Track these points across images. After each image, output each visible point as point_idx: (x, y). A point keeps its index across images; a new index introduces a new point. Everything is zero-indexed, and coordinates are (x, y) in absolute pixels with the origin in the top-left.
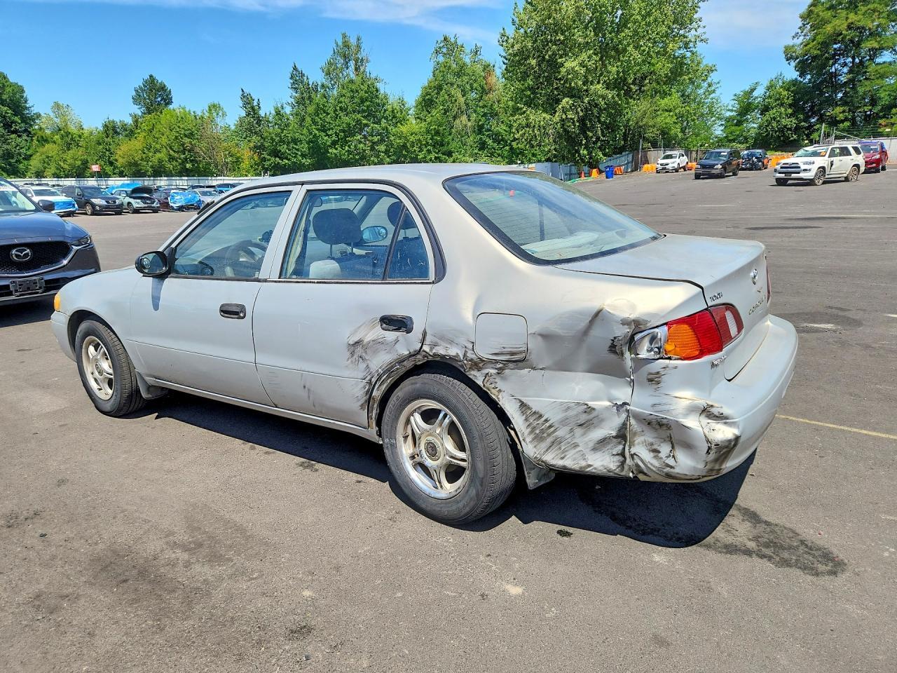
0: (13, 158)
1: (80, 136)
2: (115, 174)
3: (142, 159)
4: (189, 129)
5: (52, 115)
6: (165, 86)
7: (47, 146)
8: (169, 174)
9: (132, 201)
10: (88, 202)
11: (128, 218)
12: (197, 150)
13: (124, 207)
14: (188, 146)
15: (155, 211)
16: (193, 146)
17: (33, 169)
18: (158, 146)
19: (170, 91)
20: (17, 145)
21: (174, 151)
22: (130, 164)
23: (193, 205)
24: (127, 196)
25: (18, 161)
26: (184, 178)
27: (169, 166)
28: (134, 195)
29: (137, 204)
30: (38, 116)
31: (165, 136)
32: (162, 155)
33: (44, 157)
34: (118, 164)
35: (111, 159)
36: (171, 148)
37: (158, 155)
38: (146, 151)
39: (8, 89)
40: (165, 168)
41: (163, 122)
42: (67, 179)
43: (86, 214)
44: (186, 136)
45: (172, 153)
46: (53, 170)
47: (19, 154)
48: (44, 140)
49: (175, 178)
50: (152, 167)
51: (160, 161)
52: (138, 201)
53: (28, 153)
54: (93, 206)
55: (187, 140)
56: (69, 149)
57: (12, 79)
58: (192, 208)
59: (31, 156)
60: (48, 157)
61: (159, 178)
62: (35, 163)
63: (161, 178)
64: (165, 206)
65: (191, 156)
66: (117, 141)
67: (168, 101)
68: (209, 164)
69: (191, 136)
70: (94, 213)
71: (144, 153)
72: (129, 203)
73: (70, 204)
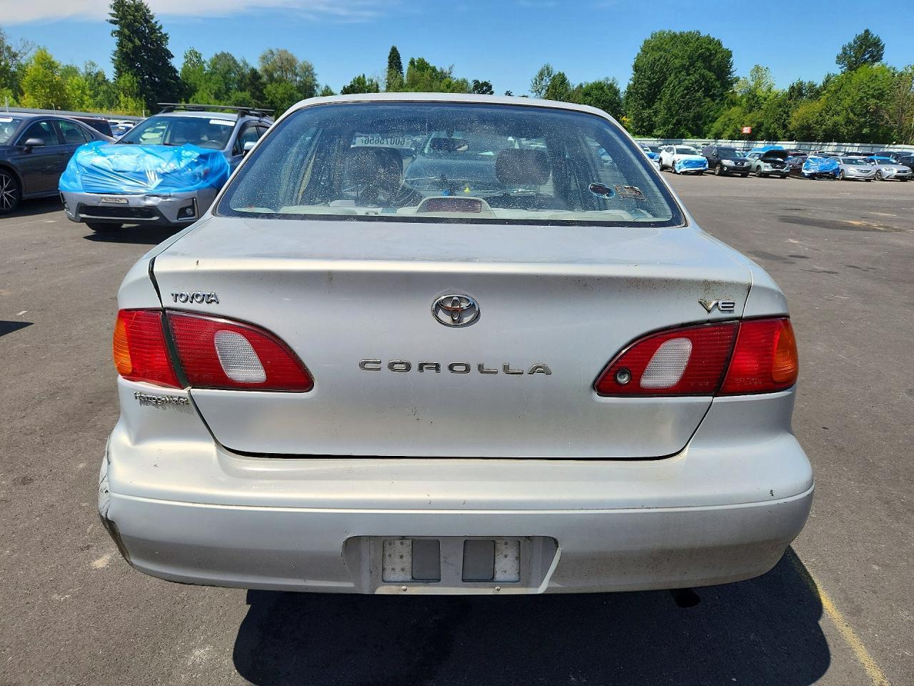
0: (700, 120)
1: (765, 99)
2: (784, 137)
3: (817, 123)
4: (880, 89)
5: (749, 78)
6: (879, 40)
7: (733, 108)
8: (840, 139)
9: (762, 164)
10: (719, 163)
11: (752, 182)
12: (883, 112)
13: (751, 170)
14: (872, 108)
15: (784, 176)
16: (878, 108)
17: (714, 131)
18: (839, 109)
19: (883, 46)
20: (709, 108)
21: (855, 114)
22: (802, 128)
23: (828, 173)
24: (759, 159)
25: (705, 123)
26: (856, 144)
27: (844, 130)
28: (768, 159)
29: (766, 167)
30: (737, 80)
31: (850, 98)
32: (840, 119)
33: (727, 119)
34: (791, 127)
35: (787, 121)
36: (852, 111)
37: (836, 118)
38: (824, 114)
39: (719, 55)
40: (838, 132)
41: (853, 82)
42: (739, 141)
43: (713, 174)
44: (873, 96)
45: (851, 115)
46: (729, 132)
47: (708, 116)
48: (733, 103)
49: (847, 144)
50: (824, 131)
51: (836, 124)
52: (769, 164)
53: (716, 116)
54: (722, 166)
55: (872, 101)
56: (750, 112)
57: (725, 46)
58: (825, 177)
59: (717, 118)
60: (730, 119)
61: (828, 144)
62: (717, 126)
63: (831, 144)
64: (796, 172)
65: (873, 120)
66: (798, 103)
67: (877, 57)
68: (891, 129)
69: (880, 96)
70: (722, 174)
71: (821, 116)
72: (759, 167)
73: (701, 163)
